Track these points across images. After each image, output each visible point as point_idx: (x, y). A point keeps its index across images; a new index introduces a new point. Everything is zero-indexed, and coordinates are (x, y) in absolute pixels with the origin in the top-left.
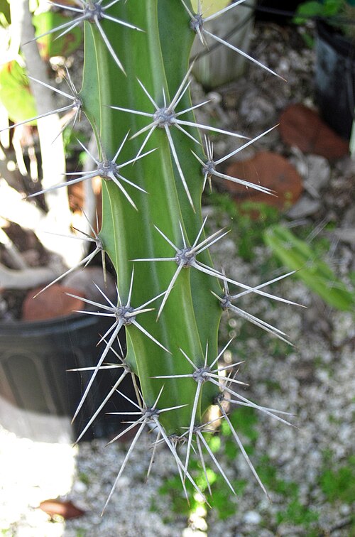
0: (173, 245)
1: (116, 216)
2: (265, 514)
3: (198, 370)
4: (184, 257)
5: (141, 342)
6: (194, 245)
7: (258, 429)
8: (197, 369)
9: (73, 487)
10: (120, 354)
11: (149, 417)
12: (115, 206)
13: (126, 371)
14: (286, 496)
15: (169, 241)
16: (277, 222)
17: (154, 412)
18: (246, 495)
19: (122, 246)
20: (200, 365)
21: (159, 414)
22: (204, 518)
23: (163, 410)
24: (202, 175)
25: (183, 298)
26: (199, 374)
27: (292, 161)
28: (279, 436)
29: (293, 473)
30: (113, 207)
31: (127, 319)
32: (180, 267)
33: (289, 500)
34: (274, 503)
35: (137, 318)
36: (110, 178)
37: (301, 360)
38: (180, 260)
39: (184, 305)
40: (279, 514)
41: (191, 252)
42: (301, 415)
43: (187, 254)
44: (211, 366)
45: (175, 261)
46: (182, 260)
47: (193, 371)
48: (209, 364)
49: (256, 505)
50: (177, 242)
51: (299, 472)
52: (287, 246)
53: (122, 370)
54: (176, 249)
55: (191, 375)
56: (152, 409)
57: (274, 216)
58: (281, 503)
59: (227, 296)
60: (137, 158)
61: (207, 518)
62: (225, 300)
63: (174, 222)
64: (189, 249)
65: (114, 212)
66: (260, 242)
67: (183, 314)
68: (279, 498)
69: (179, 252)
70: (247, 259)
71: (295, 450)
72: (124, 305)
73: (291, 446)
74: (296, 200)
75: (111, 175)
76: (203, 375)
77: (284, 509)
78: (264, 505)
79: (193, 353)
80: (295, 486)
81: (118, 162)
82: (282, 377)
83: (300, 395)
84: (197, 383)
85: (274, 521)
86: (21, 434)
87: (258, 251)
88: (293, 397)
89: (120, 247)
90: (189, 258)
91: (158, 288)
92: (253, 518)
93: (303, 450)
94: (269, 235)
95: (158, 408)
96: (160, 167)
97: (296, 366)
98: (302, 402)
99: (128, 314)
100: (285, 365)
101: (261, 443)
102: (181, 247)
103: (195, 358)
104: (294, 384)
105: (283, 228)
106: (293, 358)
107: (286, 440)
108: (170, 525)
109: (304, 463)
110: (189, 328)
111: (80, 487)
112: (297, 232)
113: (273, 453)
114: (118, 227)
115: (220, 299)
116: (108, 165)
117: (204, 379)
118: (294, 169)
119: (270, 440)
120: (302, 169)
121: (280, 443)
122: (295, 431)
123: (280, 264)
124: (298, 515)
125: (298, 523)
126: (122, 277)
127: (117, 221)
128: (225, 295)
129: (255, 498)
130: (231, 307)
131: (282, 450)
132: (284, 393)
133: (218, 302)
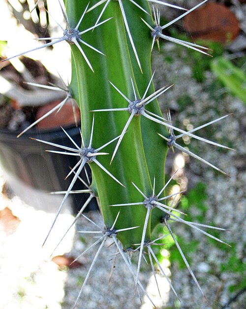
0: (126, 98)
1: (80, 74)
2: (212, 265)
3: (148, 199)
4: (135, 108)
5: (101, 175)
6: (143, 98)
7: (207, 204)
8: (146, 198)
9: (74, 247)
10: (87, 182)
11: (109, 236)
12: (79, 65)
13: (92, 196)
14: (228, 252)
15: (122, 94)
16: (220, 55)
17: (113, 232)
18: (198, 251)
19: (85, 98)
20: (149, 194)
21: (116, 233)
22: (169, 267)
23: (119, 230)
24: (151, 38)
25: (135, 140)
26: (148, 202)
27: (232, 9)
28: (222, 209)
29: (232, 235)
30: (77, 65)
31: (90, 158)
32: (132, 116)
33: (230, 255)
34: (218, 257)
35: (97, 157)
36: (73, 42)
37: (238, 154)
38: (131, 110)
39: (136, 145)
40: (222, 265)
41: (140, 104)
42: (238, 193)
43: (137, 105)
44: (158, 196)
45: (128, 111)
46: (133, 110)
47: (143, 200)
48: (157, 193)
49: (205, 258)
50: (129, 95)
51: (237, 234)
52: (227, 73)
53: (88, 195)
54: (128, 101)
55: (142, 203)
56: (111, 229)
57: (219, 50)
58: (223, 257)
59: (172, 136)
60: (96, 26)
61: (171, 267)
62: (170, 140)
63: (127, 78)
64: (139, 101)
65: (78, 71)
66: (208, 68)
67: (135, 153)
68: (222, 253)
69: (131, 103)
70: (200, 80)
71: (234, 219)
72: (87, 146)
73: (231, 216)
74: (235, 37)
75: (74, 40)
76: (152, 202)
77: (226, 262)
78: (212, 258)
79: (144, 185)
80: (234, 245)
81: (80, 29)
82: (224, 167)
83: (237, 179)
84: (147, 209)
85: (218, 270)
86: (37, 208)
87: (207, 75)
88: (233, 180)
89: (83, 99)
90: (139, 108)
91: (115, 131)
92: (204, 268)
93: (239, 219)
94: (214, 64)
95: (115, 228)
96: (116, 33)
97: (235, 158)
98: (239, 184)
99: (90, 154)
100: (227, 157)
101: (210, 213)
102: (133, 100)
103: (145, 189)
104: (233, 171)
105: (225, 59)
106: (233, 152)
107: (227, 212)
108: (145, 272)
109: (241, 228)
110: (140, 164)
111: (80, 246)
112: (236, 62)
113: (218, 221)
114: (81, 82)
115: (166, 139)
116: (72, 32)
117: (152, 207)
118: (233, 15)
119: (216, 211)
120: (239, 14)
121: (224, 214)
122: (234, 205)
123: (223, 85)
124: (236, 265)
125: (235, 271)
126: (85, 124)
127: (81, 78)
128: (170, 135)
129: (205, 254)
130: (176, 145)
131: (224, 218)
132: (226, 177)
133: (165, 141)
